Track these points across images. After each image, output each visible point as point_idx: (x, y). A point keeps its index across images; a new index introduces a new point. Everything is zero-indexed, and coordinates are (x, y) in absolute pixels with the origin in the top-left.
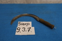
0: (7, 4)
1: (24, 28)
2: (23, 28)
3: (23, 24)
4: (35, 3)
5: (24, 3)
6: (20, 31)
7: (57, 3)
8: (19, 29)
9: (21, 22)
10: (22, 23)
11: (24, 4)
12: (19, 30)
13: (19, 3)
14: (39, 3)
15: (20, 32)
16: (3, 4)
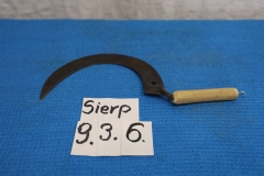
0: (37, 21)
1: (108, 127)
2: (102, 127)
3: (104, 109)
4: (155, 16)
5: (107, 18)
6: (89, 141)
7: (248, 16)
8: (85, 129)
9: (96, 102)
10: (101, 106)
11: (110, 22)
12: (87, 132)
13: (85, 15)
14: (172, 18)
15: (91, 143)
16: (20, 18)
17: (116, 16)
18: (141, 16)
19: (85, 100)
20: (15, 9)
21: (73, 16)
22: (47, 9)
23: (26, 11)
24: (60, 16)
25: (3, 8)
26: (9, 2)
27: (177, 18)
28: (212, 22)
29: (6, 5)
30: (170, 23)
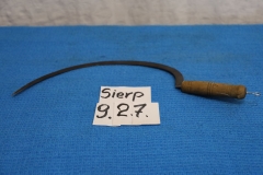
17: (128, 22)
18: (153, 22)
19: (102, 88)
20: (30, 18)
21: (85, 22)
22: (61, 18)
23: (41, 20)
24: (74, 23)
25: (19, 18)
26: (25, 11)
27: (192, 23)
28: (224, 26)
29: (22, 14)
30: (183, 28)
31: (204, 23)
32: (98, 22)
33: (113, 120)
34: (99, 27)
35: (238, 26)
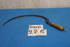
17: (34, 8)
18: (41, 7)
19: (29, 25)
20: (8, 7)
21: (23, 8)
22: (16, 7)
24: (20, 8)
25: (4, 7)
27: (52, 7)
28: (61, 8)
29: (5, 6)
31: (55, 7)
32: (26, 8)
33: (33, 34)
34: (27, 9)
35: (65, 8)
